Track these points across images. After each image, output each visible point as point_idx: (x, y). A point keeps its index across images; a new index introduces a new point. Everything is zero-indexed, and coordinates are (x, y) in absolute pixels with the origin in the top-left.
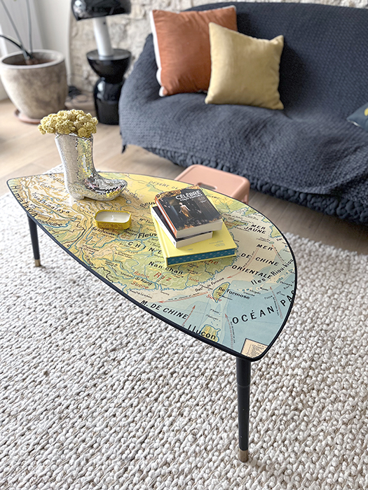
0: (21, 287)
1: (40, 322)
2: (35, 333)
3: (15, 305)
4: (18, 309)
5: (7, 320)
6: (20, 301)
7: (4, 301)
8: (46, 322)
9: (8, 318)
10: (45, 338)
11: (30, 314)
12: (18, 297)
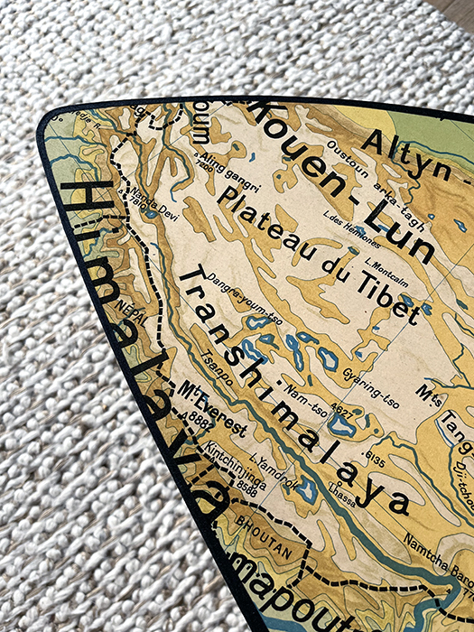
0: (92, 387)
1: (150, 543)
2: (138, 585)
3: (77, 455)
4: (87, 477)
5: (59, 515)
6: (92, 445)
7: (46, 436)
8: (168, 546)
9: (62, 506)
10: (168, 610)
11: (121, 502)
12: (86, 428)
